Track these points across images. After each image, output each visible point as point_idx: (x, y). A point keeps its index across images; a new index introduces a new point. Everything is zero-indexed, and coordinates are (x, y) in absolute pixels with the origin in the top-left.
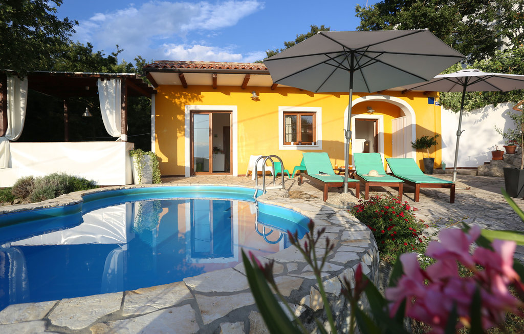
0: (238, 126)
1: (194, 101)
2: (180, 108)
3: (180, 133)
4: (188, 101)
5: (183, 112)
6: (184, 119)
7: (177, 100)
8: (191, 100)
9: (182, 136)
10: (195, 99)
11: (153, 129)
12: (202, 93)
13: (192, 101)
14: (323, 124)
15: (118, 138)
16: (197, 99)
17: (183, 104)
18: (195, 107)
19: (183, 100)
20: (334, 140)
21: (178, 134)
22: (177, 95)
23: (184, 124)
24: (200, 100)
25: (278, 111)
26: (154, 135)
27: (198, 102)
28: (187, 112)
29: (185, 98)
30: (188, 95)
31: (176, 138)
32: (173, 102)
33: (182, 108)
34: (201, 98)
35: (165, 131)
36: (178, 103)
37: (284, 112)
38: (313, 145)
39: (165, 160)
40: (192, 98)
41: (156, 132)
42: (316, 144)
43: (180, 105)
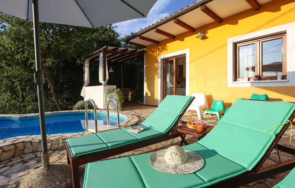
0: (190, 65)
1: (163, 52)
3: (156, 76)
4: (160, 52)
5: (157, 61)
6: (158, 66)
8: (162, 51)
9: (157, 78)
10: (164, 50)
11: (145, 76)
12: (167, 44)
17: (158, 55)
18: (164, 56)
19: (158, 53)
21: (156, 77)
22: (155, 50)
23: (158, 69)
24: (167, 50)
25: (226, 44)
26: (145, 78)
27: (165, 52)
28: (159, 60)
29: (159, 51)
30: (160, 48)
31: (154, 79)
32: (153, 55)
33: (157, 58)
34: (167, 48)
35: (149, 75)
36: (155, 55)
37: (235, 45)
38: (279, 79)
39: (149, 95)
40: (162, 50)
41: (146, 77)
42: (286, 79)
43: (156, 56)
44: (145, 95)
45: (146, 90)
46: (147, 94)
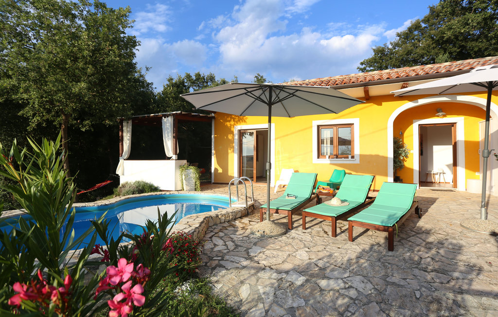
0: (275, 142)
2: (230, 129)
3: (230, 150)
4: (236, 123)
5: (232, 133)
6: (234, 138)
7: (228, 123)
9: (232, 152)
11: (213, 148)
13: (239, 123)
14: (361, 136)
15: (171, 157)
16: (242, 121)
17: (232, 126)
18: (242, 127)
19: (232, 123)
20: (374, 153)
21: (229, 151)
22: (228, 119)
23: (233, 142)
24: (245, 121)
25: (312, 127)
26: (213, 151)
27: (243, 123)
28: (236, 132)
29: (234, 121)
30: (235, 119)
31: (227, 153)
32: (226, 124)
33: (232, 129)
35: (221, 147)
36: (229, 125)
37: (318, 126)
38: (350, 158)
39: (220, 171)
40: (239, 121)
41: (215, 150)
42: (354, 158)
43: (230, 127)
44: (213, 171)
45: (214, 164)
46: (216, 170)
